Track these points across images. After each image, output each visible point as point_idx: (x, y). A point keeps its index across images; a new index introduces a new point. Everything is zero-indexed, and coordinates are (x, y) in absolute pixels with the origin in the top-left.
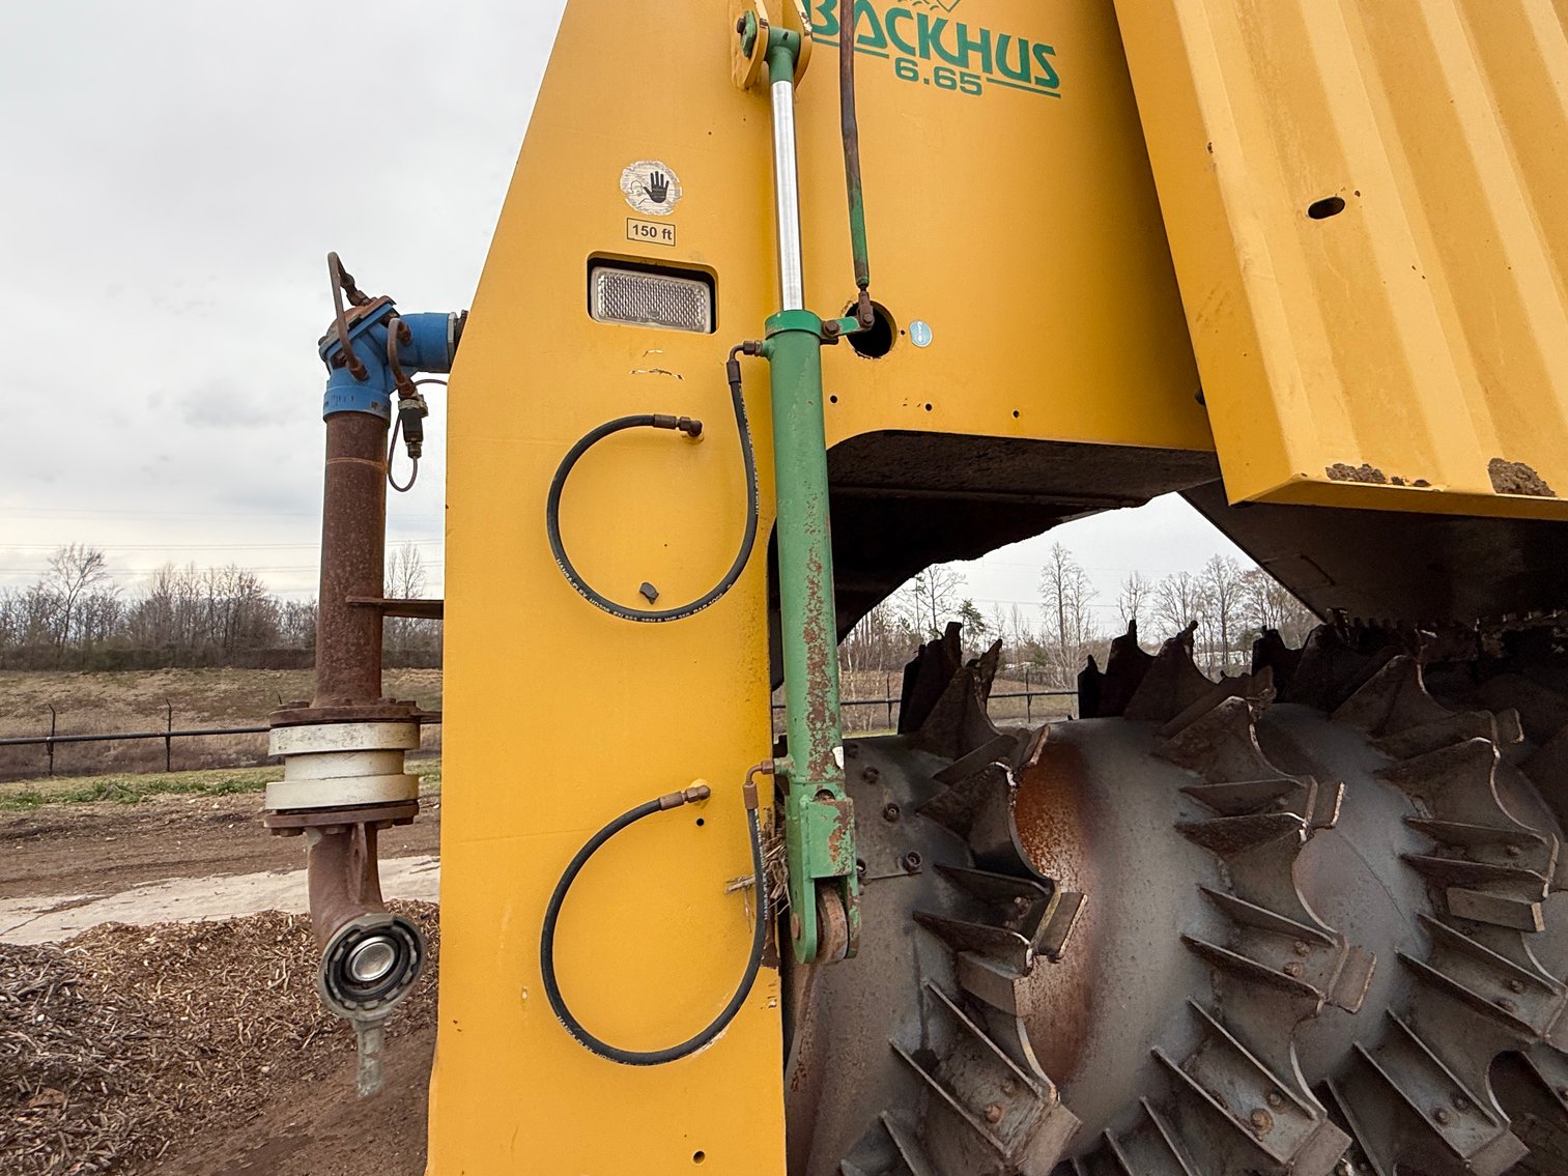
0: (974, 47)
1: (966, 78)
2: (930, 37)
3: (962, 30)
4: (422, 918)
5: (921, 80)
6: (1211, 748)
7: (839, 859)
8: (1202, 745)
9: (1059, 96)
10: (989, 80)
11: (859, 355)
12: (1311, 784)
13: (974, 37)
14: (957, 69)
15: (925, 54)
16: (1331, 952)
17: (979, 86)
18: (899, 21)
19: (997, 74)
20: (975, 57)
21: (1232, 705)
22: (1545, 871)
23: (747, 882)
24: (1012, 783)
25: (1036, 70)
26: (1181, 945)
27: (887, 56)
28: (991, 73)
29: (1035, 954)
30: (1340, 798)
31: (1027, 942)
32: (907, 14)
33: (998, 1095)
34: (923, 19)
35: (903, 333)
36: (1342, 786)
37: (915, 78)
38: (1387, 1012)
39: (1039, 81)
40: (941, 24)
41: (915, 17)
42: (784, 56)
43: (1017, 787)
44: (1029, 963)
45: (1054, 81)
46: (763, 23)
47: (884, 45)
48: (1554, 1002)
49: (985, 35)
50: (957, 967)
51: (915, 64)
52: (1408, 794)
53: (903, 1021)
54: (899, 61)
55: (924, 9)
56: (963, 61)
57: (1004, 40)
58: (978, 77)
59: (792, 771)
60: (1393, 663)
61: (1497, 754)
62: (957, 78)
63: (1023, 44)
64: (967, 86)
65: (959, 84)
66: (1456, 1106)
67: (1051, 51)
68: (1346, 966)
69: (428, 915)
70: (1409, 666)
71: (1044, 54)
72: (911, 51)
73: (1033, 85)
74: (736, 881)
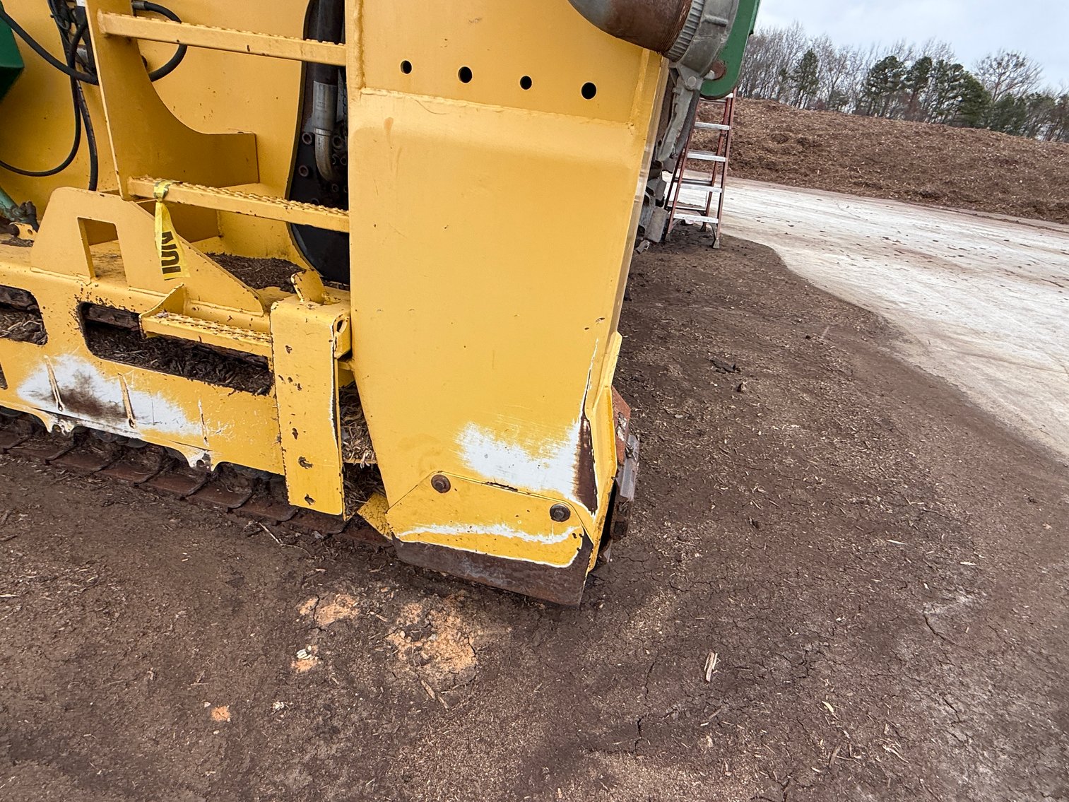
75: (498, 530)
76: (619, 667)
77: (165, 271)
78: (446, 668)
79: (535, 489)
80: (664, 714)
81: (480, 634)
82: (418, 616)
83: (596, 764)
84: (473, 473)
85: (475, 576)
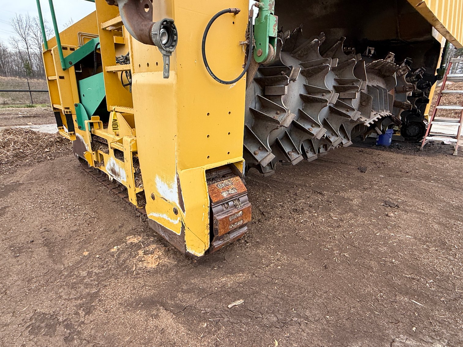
4: (26, 132)
6: (307, 54)
7: (275, 32)
12: (331, 60)
16: (330, 94)
21: (315, 41)
22: (360, 86)
23: (244, 43)
24: (282, 43)
26: (299, 96)
29: (290, 81)
31: (288, 78)
33: (275, 115)
38: (324, 119)
44: (288, 82)
48: (355, 112)
50: (263, 91)
53: (252, 103)
59: (263, 7)
60: (337, 43)
61: (356, 63)
66: (332, 135)
68: (333, 96)
69: (28, 132)
70: (341, 44)
74: (241, 42)
75: (165, 216)
76: (200, 288)
77: (113, 129)
78: (145, 264)
79: (171, 201)
80: (199, 309)
81: (166, 260)
82: (153, 249)
83: (158, 310)
84: (159, 194)
85: (163, 235)
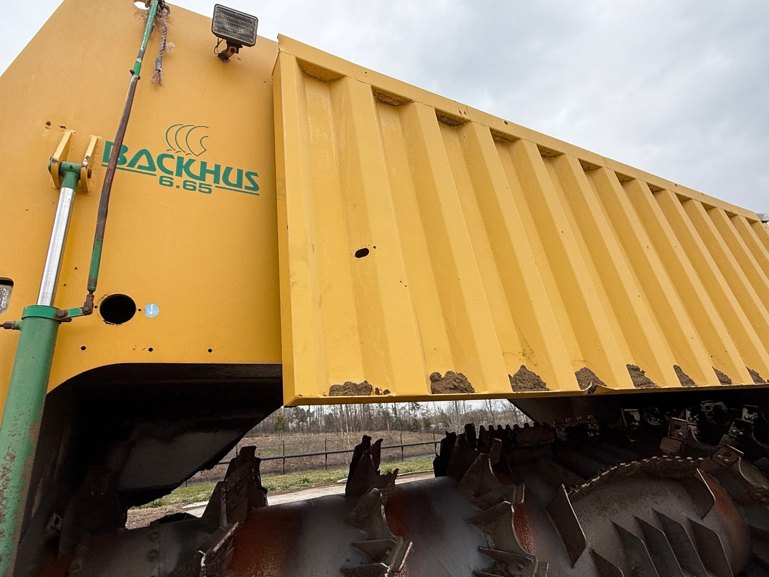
0: (210, 172)
1: (203, 186)
2: (183, 167)
3: (204, 164)
5: (175, 185)
8: (364, 516)
9: (258, 195)
10: (216, 187)
11: (107, 323)
12: (400, 542)
13: (211, 167)
14: (198, 182)
15: (179, 174)
17: (210, 190)
18: (165, 160)
19: (222, 184)
20: (210, 178)
21: (375, 493)
24: (203, 565)
25: (246, 182)
27: (155, 175)
28: (219, 184)
30: (408, 551)
32: (172, 157)
34: (180, 159)
35: (140, 310)
36: (411, 543)
37: (171, 184)
39: (247, 188)
40: (191, 161)
41: (176, 158)
42: (70, 176)
43: (206, 567)
45: (256, 188)
46: (54, 161)
47: (154, 170)
49: (218, 167)
51: (173, 179)
52: (484, 532)
54: (161, 177)
55: (182, 155)
56: (202, 178)
57: (228, 170)
58: (211, 186)
60: (479, 457)
61: (513, 510)
62: (197, 186)
63: (240, 172)
64: (203, 189)
65: (198, 188)
67: (256, 175)
70: (485, 459)
71: (251, 176)
72: (171, 173)
73: (243, 189)
